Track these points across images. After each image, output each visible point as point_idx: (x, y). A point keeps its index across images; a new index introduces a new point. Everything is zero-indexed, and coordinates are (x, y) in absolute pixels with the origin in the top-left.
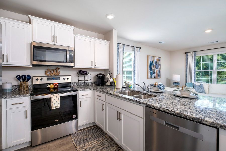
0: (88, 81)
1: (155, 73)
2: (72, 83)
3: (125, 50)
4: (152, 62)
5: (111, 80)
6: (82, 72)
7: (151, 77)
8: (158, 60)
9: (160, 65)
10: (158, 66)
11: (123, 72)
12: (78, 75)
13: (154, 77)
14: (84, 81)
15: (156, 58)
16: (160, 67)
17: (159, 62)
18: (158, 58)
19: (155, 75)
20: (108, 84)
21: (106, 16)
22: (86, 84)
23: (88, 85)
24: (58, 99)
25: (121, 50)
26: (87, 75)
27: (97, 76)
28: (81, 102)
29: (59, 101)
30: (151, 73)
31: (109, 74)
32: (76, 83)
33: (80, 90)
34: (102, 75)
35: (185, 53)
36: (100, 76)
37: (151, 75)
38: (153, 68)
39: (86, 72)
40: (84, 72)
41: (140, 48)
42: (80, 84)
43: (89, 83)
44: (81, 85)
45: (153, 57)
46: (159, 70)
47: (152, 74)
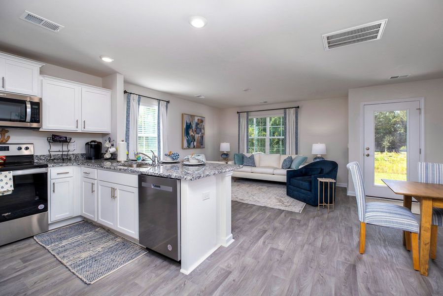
0: (70, 153)
1: (196, 141)
2: (37, 156)
3: (141, 103)
4: (190, 123)
5: (112, 150)
6: (56, 138)
7: (189, 147)
8: (200, 121)
9: (204, 129)
10: (201, 131)
11: (138, 138)
12: (49, 142)
13: (194, 147)
14: (61, 153)
15: (196, 119)
16: (203, 131)
17: (201, 124)
18: (200, 118)
19: (195, 143)
20: (108, 156)
21: (101, 57)
22: (66, 157)
23: (70, 160)
24: (10, 179)
25: (134, 103)
26: (67, 142)
27: (87, 144)
28: (54, 184)
29: (11, 183)
30: (188, 141)
31: (110, 142)
32: (44, 156)
33: (53, 166)
34: (96, 143)
35: (238, 113)
36: (93, 143)
37: (189, 144)
38: (191, 133)
39: (66, 138)
40: (61, 137)
41: (168, 102)
42: (52, 158)
43: (72, 156)
44: (55, 159)
45: (192, 116)
46: (202, 136)
47: (190, 141)
